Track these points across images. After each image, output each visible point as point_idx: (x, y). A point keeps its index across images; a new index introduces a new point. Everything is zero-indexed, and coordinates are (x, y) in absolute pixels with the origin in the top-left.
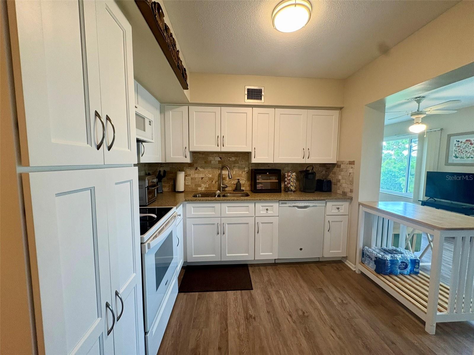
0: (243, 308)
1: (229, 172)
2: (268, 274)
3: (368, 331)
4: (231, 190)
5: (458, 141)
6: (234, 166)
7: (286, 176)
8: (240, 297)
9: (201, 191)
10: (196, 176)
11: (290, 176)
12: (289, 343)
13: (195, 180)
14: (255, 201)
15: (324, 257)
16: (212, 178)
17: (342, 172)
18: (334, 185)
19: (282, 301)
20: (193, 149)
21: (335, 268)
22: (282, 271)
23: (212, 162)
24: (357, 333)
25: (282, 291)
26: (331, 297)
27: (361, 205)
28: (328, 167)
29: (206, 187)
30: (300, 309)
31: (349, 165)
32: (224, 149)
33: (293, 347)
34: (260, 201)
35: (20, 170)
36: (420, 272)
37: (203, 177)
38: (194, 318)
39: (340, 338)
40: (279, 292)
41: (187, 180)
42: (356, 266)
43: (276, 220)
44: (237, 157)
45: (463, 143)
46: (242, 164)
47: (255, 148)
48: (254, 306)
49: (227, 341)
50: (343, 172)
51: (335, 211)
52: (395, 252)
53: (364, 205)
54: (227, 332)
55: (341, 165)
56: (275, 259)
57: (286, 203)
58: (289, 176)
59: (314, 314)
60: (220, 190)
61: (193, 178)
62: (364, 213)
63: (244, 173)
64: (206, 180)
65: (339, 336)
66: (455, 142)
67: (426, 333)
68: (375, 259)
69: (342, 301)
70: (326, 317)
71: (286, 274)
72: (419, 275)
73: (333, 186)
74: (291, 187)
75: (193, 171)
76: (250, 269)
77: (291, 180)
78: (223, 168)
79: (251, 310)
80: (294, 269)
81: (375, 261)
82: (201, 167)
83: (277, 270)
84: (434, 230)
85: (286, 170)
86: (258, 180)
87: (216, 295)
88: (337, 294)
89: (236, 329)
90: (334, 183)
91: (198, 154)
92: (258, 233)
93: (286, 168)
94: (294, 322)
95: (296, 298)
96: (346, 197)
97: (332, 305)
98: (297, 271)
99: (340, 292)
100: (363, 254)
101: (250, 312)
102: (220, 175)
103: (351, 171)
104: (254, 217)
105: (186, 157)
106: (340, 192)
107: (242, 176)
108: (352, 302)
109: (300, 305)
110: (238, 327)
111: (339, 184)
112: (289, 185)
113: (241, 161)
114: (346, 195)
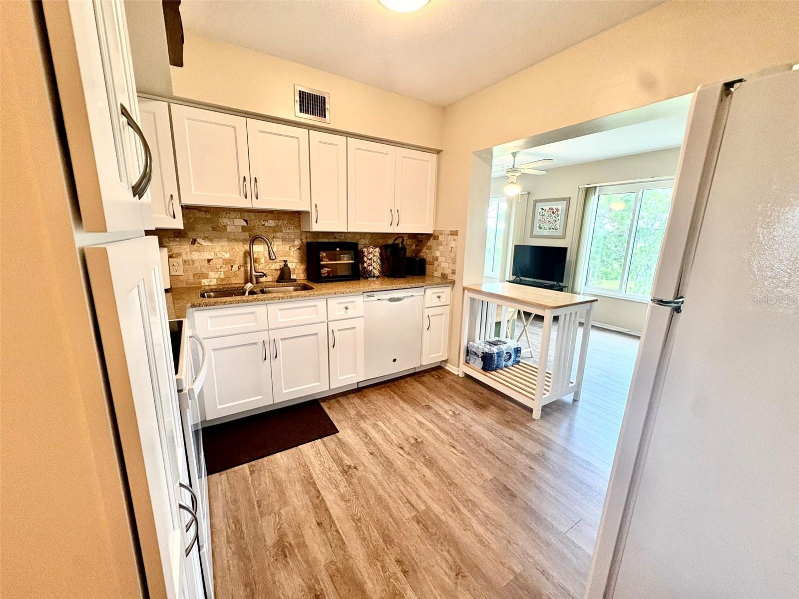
0: (334, 461)
1: (269, 247)
2: (354, 406)
3: (486, 435)
4: (271, 280)
5: (543, 209)
6: (274, 237)
7: (366, 253)
8: (324, 448)
9: (209, 286)
10: (195, 256)
11: (372, 253)
12: (410, 479)
13: (193, 265)
14: (327, 296)
15: (422, 365)
16: (230, 260)
17: (441, 245)
18: (429, 264)
19: (385, 435)
20: (188, 201)
21: (437, 377)
22: (373, 397)
23: (229, 229)
24: (477, 442)
25: (380, 422)
26: (441, 412)
27: (467, 289)
28: (420, 239)
29: (219, 278)
30: (410, 436)
31: (450, 236)
32: (258, 205)
33: (415, 482)
34: (335, 296)
35: (83, 239)
36: (521, 361)
37: (210, 258)
38: (257, 501)
39: (463, 453)
40: (378, 425)
41: (174, 265)
42: (458, 369)
43: (359, 324)
44: (279, 220)
45: (546, 212)
46: (289, 233)
47: (316, 205)
48: (350, 453)
49: (327, 510)
50: (442, 247)
51: (436, 302)
52: (499, 343)
53: (470, 290)
54: (323, 500)
55: (440, 236)
56: (358, 383)
57: (373, 296)
58: (370, 253)
59: (430, 438)
60: (252, 283)
61: (189, 261)
62: (469, 300)
63: (292, 249)
64: (218, 264)
65: (461, 450)
66: (540, 210)
67: (534, 420)
68: (482, 355)
69: (454, 412)
70: (443, 436)
71: (379, 399)
72: (520, 364)
73: (428, 266)
74: (374, 271)
75: (188, 246)
76: (324, 406)
77: (373, 258)
78: (254, 240)
79: (346, 459)
80: (388, 389)
81: (481, 357)
82: (205, 238)
83: (365, 396)
84: (544, 310)
85: (363, 243)
86: (323, 261)
87: (281, 458)
88: (446, 407)
89: (335, 491)
90: (429, 261)
91: (196, 211)
92: (333, 347)
93: (362, 240)
94: (409, 454)
95: (403, 426)
96: (446, 280)
97: (445, 420)
98: (392, 391)
99: (448, 403)
100: (468, 352)
101: (346, 461)
102: (248, 254)
103: (453, 244)
104: (326, 323)
105: (174, 218)
106: (437, 274)
107: (289, 256)
108: (464, 410)
109: (409, 433)
110: (337, 487)
111: (436, 263)
112: (371, 268)
113: (287, 227)
114: (447, 278)
